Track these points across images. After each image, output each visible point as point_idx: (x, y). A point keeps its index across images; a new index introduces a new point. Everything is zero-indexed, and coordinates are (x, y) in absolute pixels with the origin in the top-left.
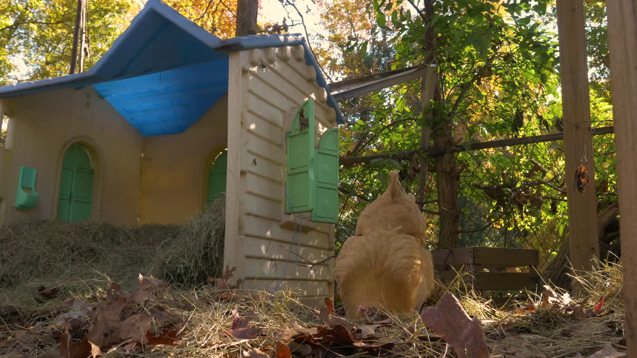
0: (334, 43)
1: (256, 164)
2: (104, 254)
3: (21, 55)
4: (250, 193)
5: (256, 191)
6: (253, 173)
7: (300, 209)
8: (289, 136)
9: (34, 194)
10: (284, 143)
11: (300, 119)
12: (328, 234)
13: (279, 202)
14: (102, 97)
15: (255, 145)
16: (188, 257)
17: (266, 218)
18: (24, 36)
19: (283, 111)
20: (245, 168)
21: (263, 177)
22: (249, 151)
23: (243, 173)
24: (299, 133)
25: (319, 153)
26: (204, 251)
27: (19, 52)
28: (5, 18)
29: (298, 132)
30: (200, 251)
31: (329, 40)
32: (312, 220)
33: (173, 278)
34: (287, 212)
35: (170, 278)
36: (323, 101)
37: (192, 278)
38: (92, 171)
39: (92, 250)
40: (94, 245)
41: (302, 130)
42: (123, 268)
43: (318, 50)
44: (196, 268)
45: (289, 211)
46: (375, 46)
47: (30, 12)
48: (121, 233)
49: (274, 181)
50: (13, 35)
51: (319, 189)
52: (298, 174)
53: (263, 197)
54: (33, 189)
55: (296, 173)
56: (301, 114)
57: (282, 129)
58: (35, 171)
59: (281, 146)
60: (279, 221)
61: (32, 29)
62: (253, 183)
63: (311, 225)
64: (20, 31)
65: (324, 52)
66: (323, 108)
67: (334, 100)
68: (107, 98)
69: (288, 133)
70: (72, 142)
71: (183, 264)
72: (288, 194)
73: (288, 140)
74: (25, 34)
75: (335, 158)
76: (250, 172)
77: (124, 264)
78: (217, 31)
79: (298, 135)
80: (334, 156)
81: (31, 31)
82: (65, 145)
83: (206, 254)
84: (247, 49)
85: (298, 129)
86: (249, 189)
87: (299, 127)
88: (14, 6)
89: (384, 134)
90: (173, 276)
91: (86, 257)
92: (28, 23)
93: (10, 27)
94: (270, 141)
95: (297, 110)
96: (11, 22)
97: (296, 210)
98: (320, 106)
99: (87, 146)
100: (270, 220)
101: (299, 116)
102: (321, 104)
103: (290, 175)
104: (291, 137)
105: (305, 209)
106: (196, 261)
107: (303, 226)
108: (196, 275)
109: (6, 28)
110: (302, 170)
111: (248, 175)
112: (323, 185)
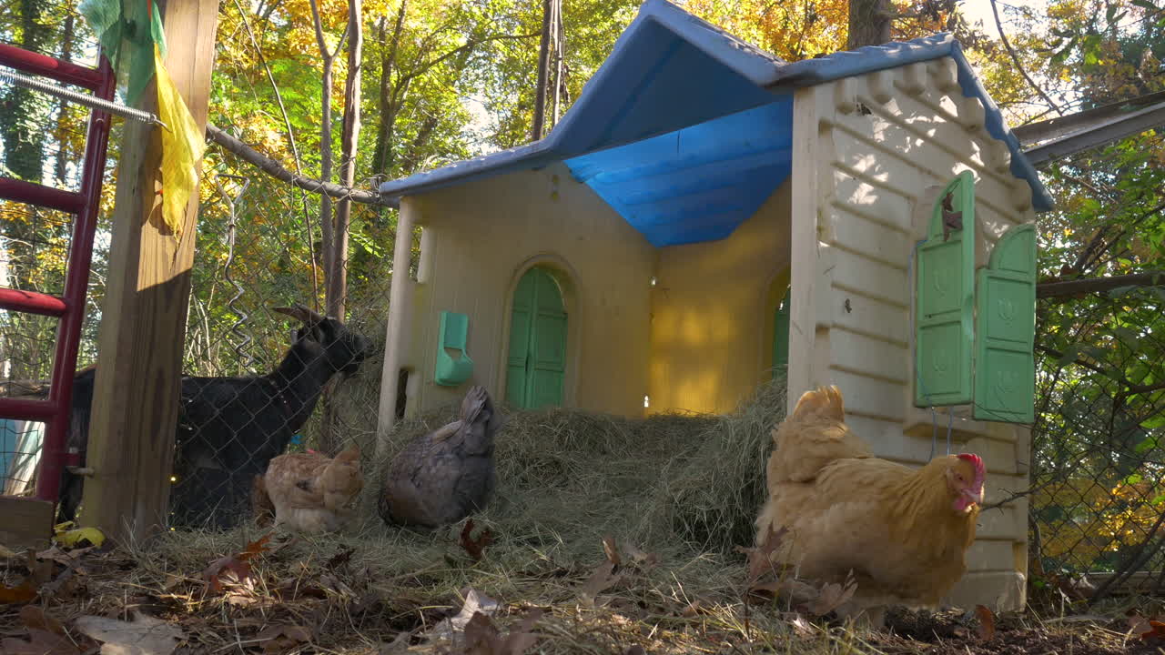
0: (1061, 21)
1: (849, 310)
2: (577, 471)
3: (480, 96)
4: (835, 367)
5: (851, 364)
6: (843, 328)
7: (945, 399)
8: (922, 247)
9: (465, 359)
10: (913, 261)
11: (944, 216)
12: (1015, 443)
13: (901, 383)
14: (580, 181)
15: (847, 271)
16: (716, 489)
17: (872, 417)
18: (483, 62)
19: (908, 197)
20: (826, 320)
21: (867, 335)
22: (834, 285)
23: (822, 329)
24: (940, 242)
25: (991, 277)
26: (746, 482)
27: (475, 91)
28: (454, 34)
29: (940, 240)
30: (738, 481)
31: (1049, 16)
32: (977, 416)
33: (688, 529)
34: (918, 404)
35: (683, 529)
36: (1001, 170)
37: (724, 531)
38: (565, 314)
39: (557, 463)
40: (558, 455)
41: (946, 236)
42: (607, 500)
43: (1025, 39)
44: (732, 512)
45: (921, 401)
46: (1152, 20)
47: (492, 21)
48: (608, 433)
49: (890, 341)
50: (466, 63)
51: (991, 353)
52: (941, 325)
53: (866, 375)
54: (464, 350)
55: (937, 325)
56: (946, 203)
57: (906, 233)
58: (465, 320)
59: (904, 270)
60: (901, 421)
61: (496, 50)
62: (844, 348)
63: (973, 427)
64: (478, 54)
65: (1038, 41)
66: (1003, 182)
67: (1028, 165)
68: (587, 182)
69: (919, 242)
70: (528, 265)
71: (707, 504)
72: (919, 369)
73: (920, 256)
74: (484, 58)
75: (1026, 286)
76: (835, 326)
77: (610, 492)
78: (819, 20)
79: (940, 246)
80: (1026, 283)
81: (495, 52)
82: (516, 271)
83: (750, 487)
84: (829, 80)
85: (941, 235)
86: (835, 361)
87: (942, 232)
88: (466, 12)
89: (1149, 228)
90: (689, 525)
91: (546, 477)
92: (490, 40)
93: (462, 49)
94: (880, 262)
95: (940, 195)
96: (462, 41)
97: (935, 400)
98: (997, 178)
99: (555, 271)
100: (882, 419)
101: (941, 207)
102: (998, 174)
103: (923, 328)
104: (925, 250)
105: (954, 399)
106: (732, 500)
107: (954, 431)
108: (731, 526)
109: (455, 51)
110: (948, 318)
111: (832, 332)
112: (999, 344)
